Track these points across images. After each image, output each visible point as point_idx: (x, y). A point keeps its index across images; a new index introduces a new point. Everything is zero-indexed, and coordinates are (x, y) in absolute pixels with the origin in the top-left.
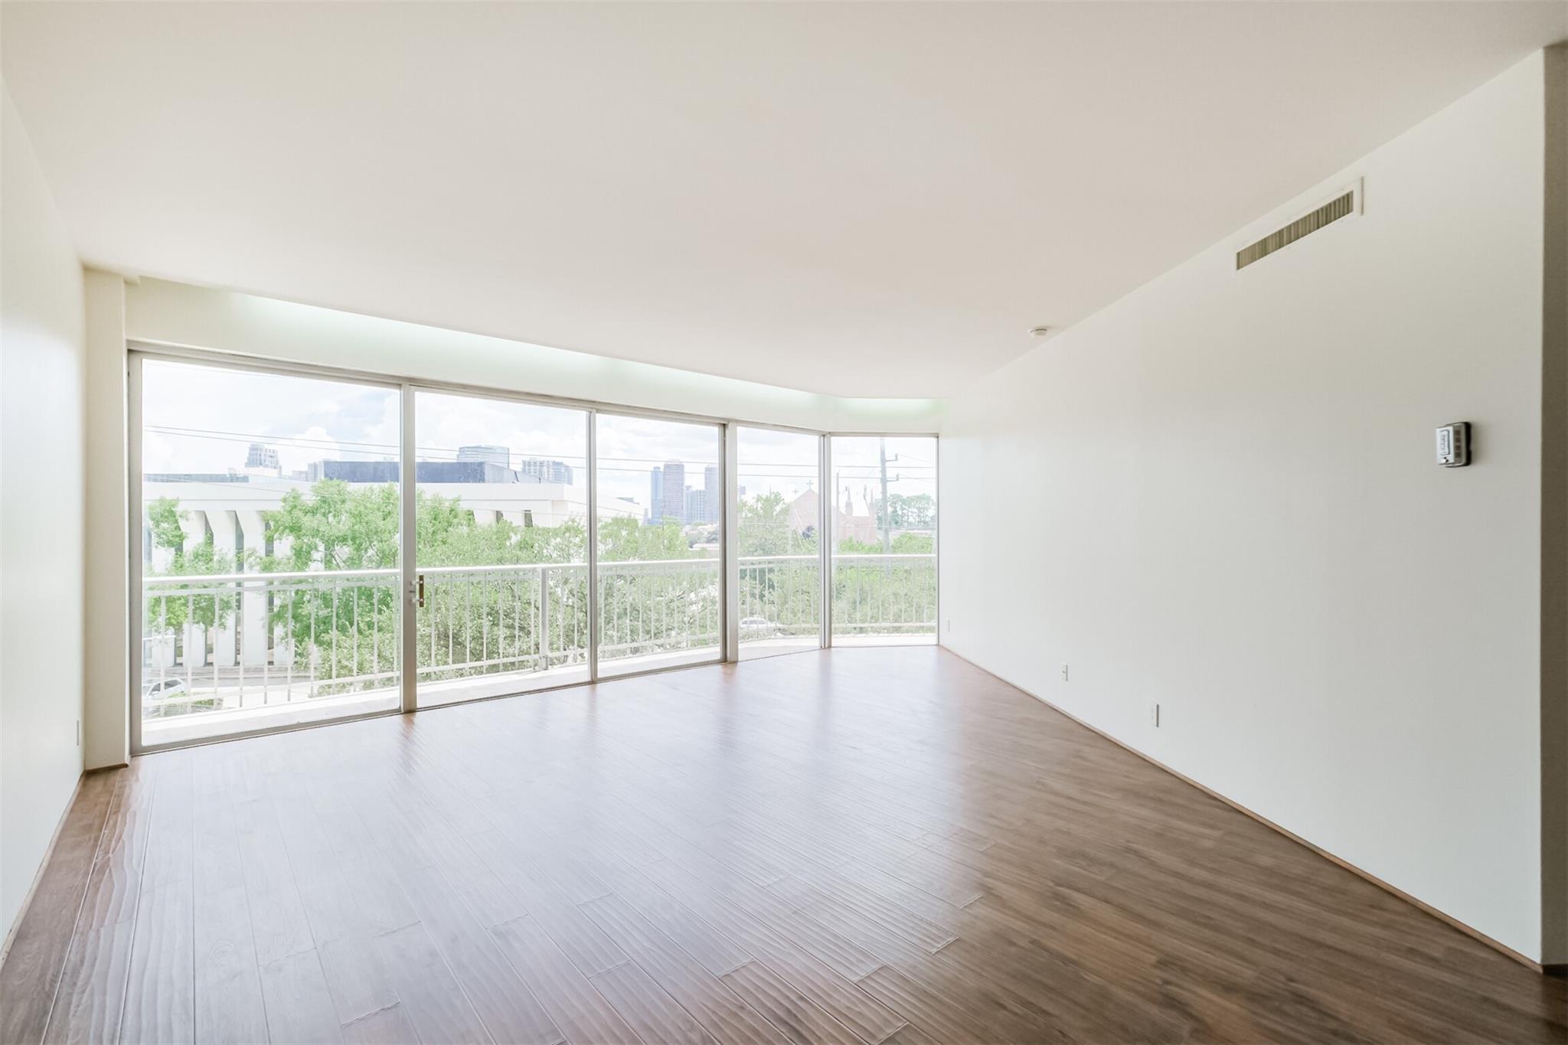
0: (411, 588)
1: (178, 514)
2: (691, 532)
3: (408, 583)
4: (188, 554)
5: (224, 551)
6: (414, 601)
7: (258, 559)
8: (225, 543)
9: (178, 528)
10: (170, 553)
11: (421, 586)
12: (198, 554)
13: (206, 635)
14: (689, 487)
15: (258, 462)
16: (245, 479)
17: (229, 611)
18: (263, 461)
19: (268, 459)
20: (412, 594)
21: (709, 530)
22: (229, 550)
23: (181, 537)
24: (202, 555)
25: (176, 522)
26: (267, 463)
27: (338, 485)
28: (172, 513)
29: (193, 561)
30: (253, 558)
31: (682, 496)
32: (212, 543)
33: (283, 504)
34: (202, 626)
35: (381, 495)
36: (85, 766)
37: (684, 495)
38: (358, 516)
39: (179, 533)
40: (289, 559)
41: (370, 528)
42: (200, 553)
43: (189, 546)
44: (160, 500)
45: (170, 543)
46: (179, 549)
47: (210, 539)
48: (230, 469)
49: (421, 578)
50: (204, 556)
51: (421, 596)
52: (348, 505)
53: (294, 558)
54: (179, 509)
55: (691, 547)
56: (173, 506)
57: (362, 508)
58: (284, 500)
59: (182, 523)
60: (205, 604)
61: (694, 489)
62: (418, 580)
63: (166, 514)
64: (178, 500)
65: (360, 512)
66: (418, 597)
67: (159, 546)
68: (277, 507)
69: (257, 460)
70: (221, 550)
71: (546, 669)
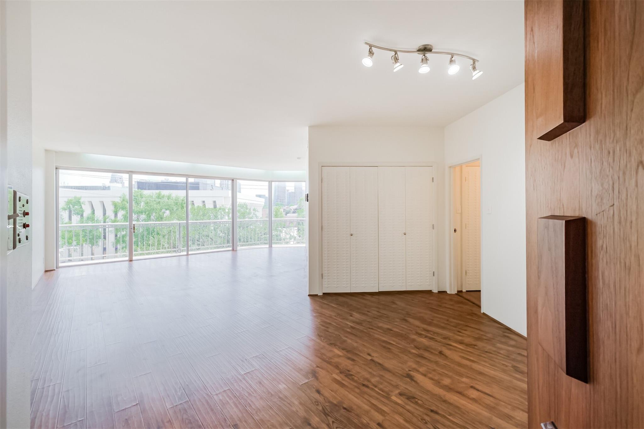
0: (131, 228)
1: (81, 203)
2: (287, 209)
3: (130, 226)
4: (85, 218)
5: (98, 217)
6: (132, 231)
7: (110, 220)
8: (99, 213)
9: (81, 207)
10: (78, 217)
11: (134, 227)
12: (88, 217)
13: (92, 249)
14: (288, 190)
15: (115, 181)
16: (108, 188)
17: (100, 240)
18: (117, 180)
19: (119, 179)
20: (132, 229)
21: (294, 208)
22: (100, 216)
23: (83, 211)
24: (90, 218)
25: (81, 205)
26: (118, 181)
27: (140, 192)
28: (79, 202)
29: (87, 220)
30: (108, 219)
31: (285, 194)
32: (94, 213)
33: (120, 199)
34: (90, 245)
35: (156, 195)
36: (45, 268)
37: (286, 193)
38: (147, 203)
39: (82, 210)
40: (122, 220)
41: (151, 208)
42: (89, 217)
43: (85, 215)
44: (75, 197)
45: (78, 214)
46: (82, 215)
47: (93, 212)
48: (103, 184)
49: (134, 225)
50: (91, 218)
51: (134, 230)
52: (144, 199)
53: (123, 219)
54: (81, 201)
55: (286, 215)
56: (80, 199)
57: (148, 201)
58: (120, 197)
59: (83, 206)
60: (91, 237)
61: (290, 191)
62: (133, 225)
63: (77, 202)
64: (81, 197)
65: (147, 202)
66: (133, 230)
67: (74, 215)
68: (118, 200)
69: (114, 180)
70: (97, 216)
71: (180, 253)
